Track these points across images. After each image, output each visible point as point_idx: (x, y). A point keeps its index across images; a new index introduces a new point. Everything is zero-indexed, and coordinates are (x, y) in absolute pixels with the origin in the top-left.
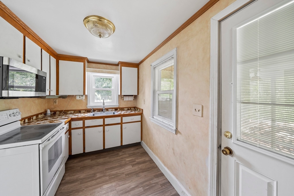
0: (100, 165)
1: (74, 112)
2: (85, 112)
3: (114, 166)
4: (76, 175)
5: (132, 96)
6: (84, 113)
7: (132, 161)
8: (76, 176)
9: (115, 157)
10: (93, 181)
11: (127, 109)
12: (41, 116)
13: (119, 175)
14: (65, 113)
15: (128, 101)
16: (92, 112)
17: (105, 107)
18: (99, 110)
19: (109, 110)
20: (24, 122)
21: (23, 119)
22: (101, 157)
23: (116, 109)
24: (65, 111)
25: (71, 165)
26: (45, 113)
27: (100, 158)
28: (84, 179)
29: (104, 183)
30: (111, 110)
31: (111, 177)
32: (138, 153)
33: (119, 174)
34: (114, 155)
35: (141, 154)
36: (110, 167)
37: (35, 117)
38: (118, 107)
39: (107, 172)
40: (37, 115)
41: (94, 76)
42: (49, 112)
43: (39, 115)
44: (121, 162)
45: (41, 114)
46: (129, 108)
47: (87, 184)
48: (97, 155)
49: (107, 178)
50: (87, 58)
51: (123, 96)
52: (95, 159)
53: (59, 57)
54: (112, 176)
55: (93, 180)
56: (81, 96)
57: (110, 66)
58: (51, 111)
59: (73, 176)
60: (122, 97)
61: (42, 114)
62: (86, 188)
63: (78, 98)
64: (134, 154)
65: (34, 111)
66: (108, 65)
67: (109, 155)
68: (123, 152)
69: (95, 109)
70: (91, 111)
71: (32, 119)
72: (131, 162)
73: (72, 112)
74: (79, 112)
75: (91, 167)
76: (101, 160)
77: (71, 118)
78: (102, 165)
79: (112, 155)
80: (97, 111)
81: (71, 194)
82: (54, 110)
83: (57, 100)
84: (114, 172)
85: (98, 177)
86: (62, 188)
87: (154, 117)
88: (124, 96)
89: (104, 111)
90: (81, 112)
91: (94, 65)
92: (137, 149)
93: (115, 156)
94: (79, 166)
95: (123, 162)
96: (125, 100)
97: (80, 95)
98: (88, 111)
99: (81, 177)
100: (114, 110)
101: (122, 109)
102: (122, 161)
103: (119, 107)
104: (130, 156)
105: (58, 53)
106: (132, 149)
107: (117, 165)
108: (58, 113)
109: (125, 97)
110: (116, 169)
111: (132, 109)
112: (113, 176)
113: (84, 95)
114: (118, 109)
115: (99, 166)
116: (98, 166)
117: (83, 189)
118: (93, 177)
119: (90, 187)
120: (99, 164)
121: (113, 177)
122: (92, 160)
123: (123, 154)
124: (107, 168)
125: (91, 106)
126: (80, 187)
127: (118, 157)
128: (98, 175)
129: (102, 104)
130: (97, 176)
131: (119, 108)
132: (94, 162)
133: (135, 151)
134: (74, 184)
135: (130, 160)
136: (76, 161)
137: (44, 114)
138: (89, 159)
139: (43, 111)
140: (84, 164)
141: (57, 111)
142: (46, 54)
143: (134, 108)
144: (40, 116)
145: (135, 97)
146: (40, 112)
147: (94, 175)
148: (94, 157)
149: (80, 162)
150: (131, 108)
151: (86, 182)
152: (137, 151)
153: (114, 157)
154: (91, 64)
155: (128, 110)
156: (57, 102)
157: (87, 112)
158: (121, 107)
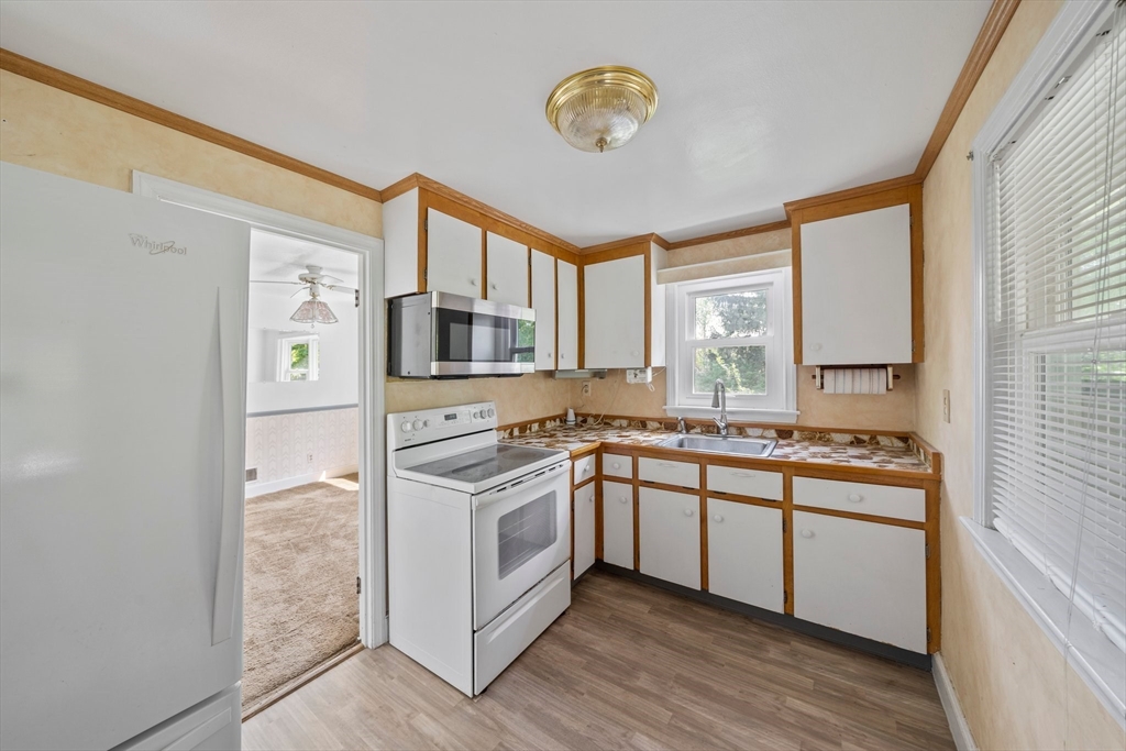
0: (668, 647)
1: (629, 425)
2: (658, 429)
3: (716, 687)
4: (589, 631)
5: (884, 366)
6: (654, 431)
7: (815, 729)
8: (588, 634)
9: (742, 652)
10: (619, 690)
11: (848, 438)
12: (553, 423)
13: (715, 741)
14: (605, 424)
15: (855, 397)
16: (680, 432)
17: (730, 419)
18: (709, 426)
19: (750, 431)
20: (511, 433)
21: (509, 428)
22: (689, 619)
23: (784, 433)
24: (606, 417)
25: (595, 593)
26: (563, 418)
27: (683, 621)
28: (601, 658)
29: (645, 723)
30: (759, 432)
31: (680, 724)
32: (886, 711)
33: (717, 737)
34: (742, 642)
35: (901, 727)
36: (697, 679)
37: (535, 427)
38: (792, 421)
39: (677, 692)
40: (542, 422)
41: (689, 294)
42: (571, 417)
43: (548, 422)
44: (753, 690)
45: (553, 419)
46: (866, 438)
47: (599, 685)
48: (676, 602)
49: (665, 716)
50: (652, 234)
51: (818, 372)
52: (666, 613)
53: (583, 257)
54: (685, 722)
55: (620, 685)
56: (638, 372)
57: (754, 237)
58: (576, 415)
59: (583, 629)
60: (814, 377)
61: (555, 421)
62: (590, 693)
63: (630, 378)
64: (848, 699)
65: (535, 411)
66: (743, 235)
67: (721, 630)
68: (793, 653)
69: (692, 420)
70: (679, 429)
71: (530, 429)
72: (804, 730)
73: (625, 423)
74: (642, 424)
75: (638, 633)
76: (682, 631)
77: (602, 443)
78: (676, 650)
79: (733, 633)
80: (699, 430)
81: (552, 678)
82: (584, 411)
83: (590, 384)
84: (702, 712)
85: (639, 683)
86: (544, 646)
87: (997, 523)
88: (823, 368)
89: (724, 432)
90: (649, 426)
91: (686, 252)
92: (890, 684)
93: (742, 648)
94: (611, 608)
95: (768, 698)
96: (829, 388)
97: (636, 369)
98: (670, 426)
99: (598, 648)
100: (773, 433)
101: (818, 436)
102: (766, 690)
103: (800, 424)
104: (821, 692)
105: (581, 245)
106: (854, 666)
107: (729, 692)
108: (590, 420)
109: (829, 375)
110: (716, 706)
111: (883, 440)
112: (690, 725)
113: (646, 367)
114: (796, 435)
115: (665, 649)
116: (660, 647)
117: (582, 691)
118: (623, 673)
119: (602, 700)
120: (666, 641)
121: (688, 729)
122: (655, 610)
123: (788, 660)
124: (686, 674)
125: (677, 410)
126: (580, 676)
127: (754, 662)
128: (643, 681)
129: (711, 402)
130: (638, 678)
131: (802, 429)
132: (655, 622)
133: (862, 688)
134: (572, 655)
135: (810, 717)
136: (612, 586)
137: (561, 421)
138: (646, 602)
139: (559, 412)
140: (625, 610)
141: (588, 415)
142: (543, 261)
143: (904, 438)
144: (549, 425)
145: (906, 376)
146: (551, 414)
147: (633, 669)
148: (665, 602)
149: (620, 595)
150: (874, 436)
151: (600, 676)
152: (886, 697)
153: (737, 651)
154: (677, 250)
155: (858, 442)
156: (590, 389)
157: (666, 429)
158: (812, 423)
